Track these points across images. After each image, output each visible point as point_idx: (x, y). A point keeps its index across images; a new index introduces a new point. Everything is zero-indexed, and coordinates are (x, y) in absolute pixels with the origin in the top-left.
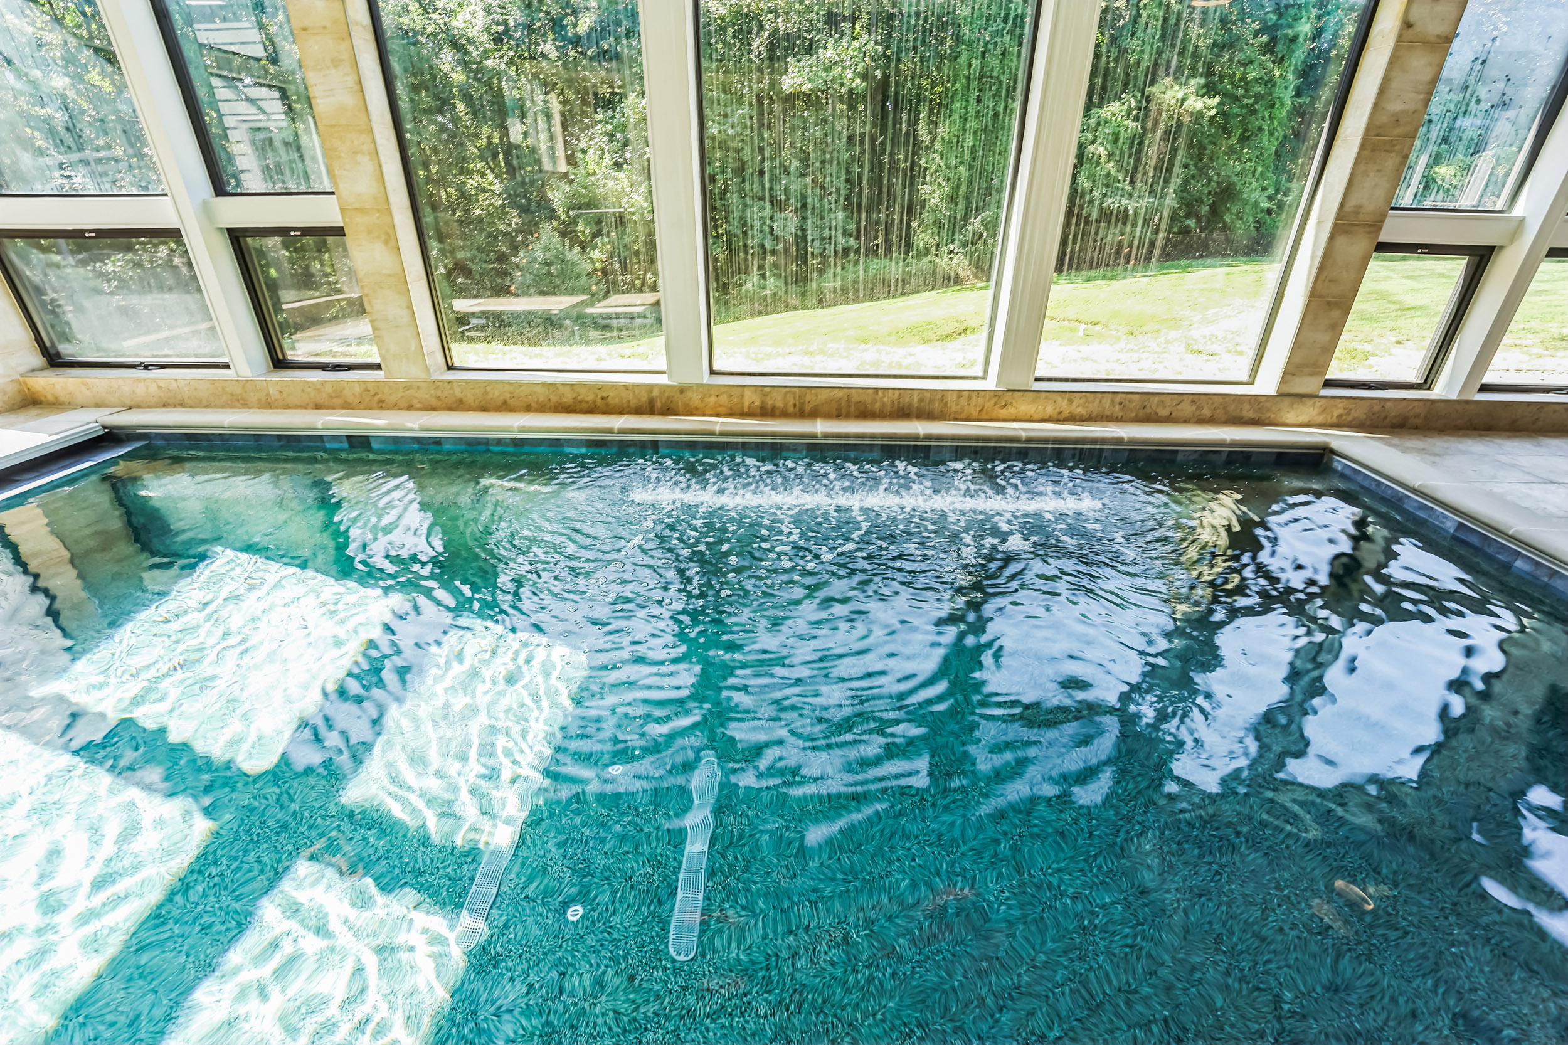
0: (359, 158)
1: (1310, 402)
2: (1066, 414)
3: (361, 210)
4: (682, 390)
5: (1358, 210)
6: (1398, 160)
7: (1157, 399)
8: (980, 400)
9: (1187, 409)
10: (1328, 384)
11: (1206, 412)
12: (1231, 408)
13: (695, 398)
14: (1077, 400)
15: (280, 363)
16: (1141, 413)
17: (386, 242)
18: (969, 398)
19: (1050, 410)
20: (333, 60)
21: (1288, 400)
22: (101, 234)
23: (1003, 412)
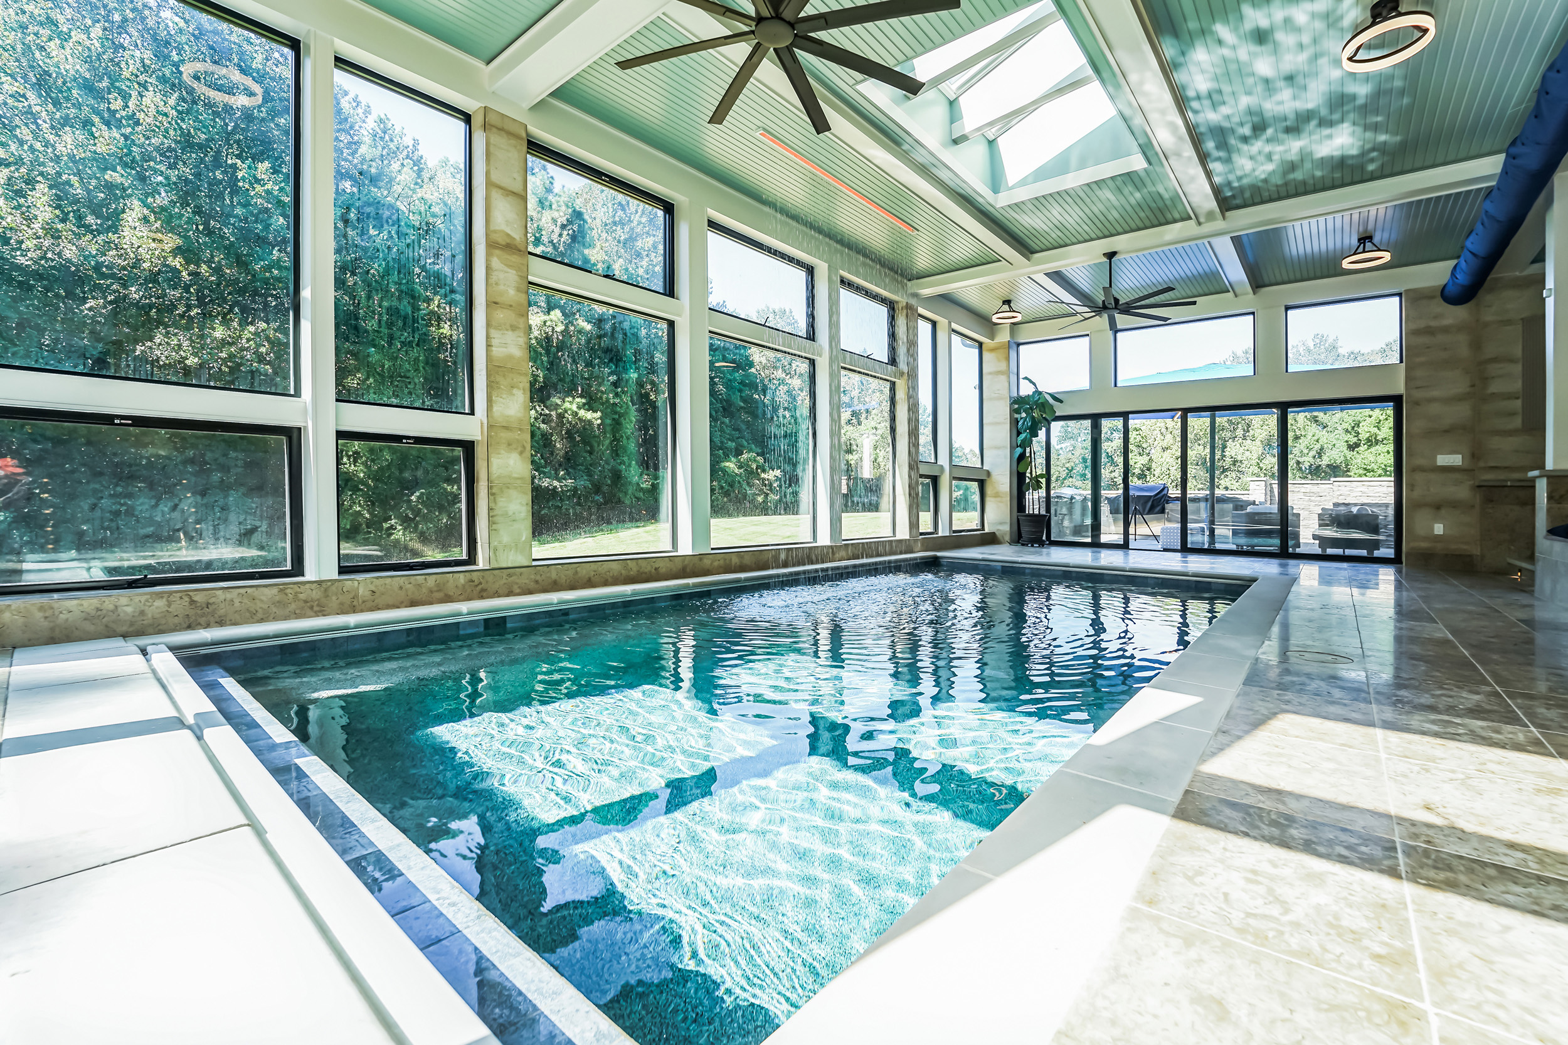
0: (515, 391)
2: (855, 555)
3: (506, 428)
5: (912, 460)
8: (826, 551)
10: (922, 534)
14: (857, 547)
17: (521, 453)
18: (823, 550)
19: (848, 554)
20: (511, 326)
21: (912, 541)
23: (835, 557)
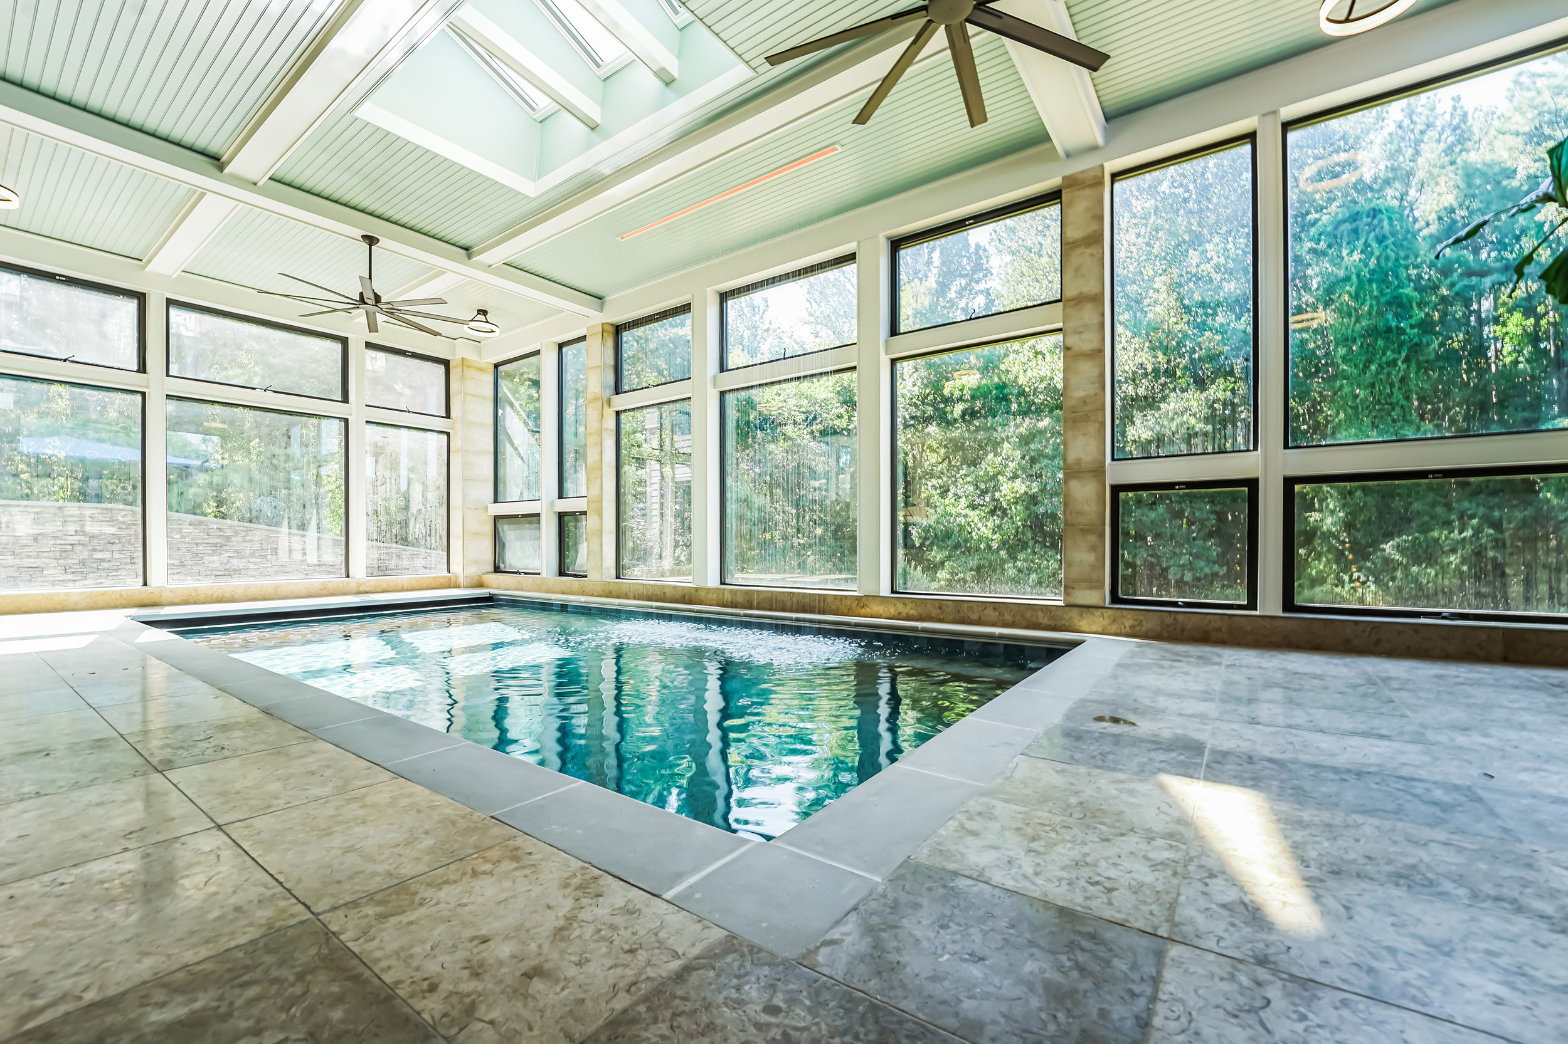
1: (1098, 612)
2: (904, 615)
3: (593, 502)
4: (697, 590)
5: (1078, 462)
6: (1097, 426)
7: (966, 605)
8: (849, 602)
9: (993, 615)
11: (1008, 617)
12: (1028, 614)
13: (702, 594)
14: (909, 605)
15: (562, 573)
16: (957, 616)
18: (841, 600)
19: (892, 611)
21: (1075, 611)
22: (524, 516)
23: (863, 611)
